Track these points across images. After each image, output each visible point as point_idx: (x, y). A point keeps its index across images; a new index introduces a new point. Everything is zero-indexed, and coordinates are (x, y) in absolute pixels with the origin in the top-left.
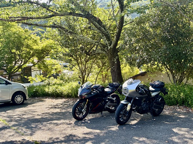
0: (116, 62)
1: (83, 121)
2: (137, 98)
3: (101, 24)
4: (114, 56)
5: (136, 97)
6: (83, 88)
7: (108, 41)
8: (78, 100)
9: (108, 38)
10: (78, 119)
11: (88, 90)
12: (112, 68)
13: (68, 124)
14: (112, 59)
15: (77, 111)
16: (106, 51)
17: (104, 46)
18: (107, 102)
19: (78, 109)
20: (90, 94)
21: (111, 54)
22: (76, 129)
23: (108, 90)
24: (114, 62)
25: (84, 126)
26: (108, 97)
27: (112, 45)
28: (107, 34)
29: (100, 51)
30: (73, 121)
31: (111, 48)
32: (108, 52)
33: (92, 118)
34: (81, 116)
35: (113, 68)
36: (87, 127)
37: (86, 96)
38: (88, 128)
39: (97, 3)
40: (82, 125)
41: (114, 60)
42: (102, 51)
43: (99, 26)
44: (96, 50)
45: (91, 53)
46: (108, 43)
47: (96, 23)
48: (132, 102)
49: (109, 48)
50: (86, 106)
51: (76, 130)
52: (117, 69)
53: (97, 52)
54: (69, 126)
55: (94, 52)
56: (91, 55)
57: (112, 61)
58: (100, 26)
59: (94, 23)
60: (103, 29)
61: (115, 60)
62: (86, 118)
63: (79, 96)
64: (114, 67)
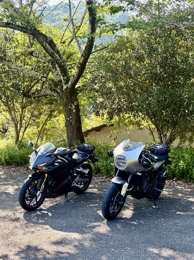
0: (74, 111)
1: (39, 213)
2: (140, 174)
3: (55, 48)
4: (72, 101)
5: (137, 172)
6: (39, 154)
7: (63, 76)
8: (30, 176)
9: (64, 71)
10: (29, 209)
11: (49, 157)
12: (68, 119)
13: (13, 220)
14: (68, 106)
15: (27, 195)
16: (58, 92)
17: (56, 84)
18: (76, 177)
19: (29, 190)
20: (52, 164)
21: (67, 98)
22: (33, 232)
23: (77, 157)
24: (71, 110)
25: (44, 224)
26: (77, 169)
27: (70, 83)
28: (63, 64)
29: (49, 92)
30: (20, 212)
31: (67, 87)
32: (62, 94)
33: (51, 205)
34: (33, 203)
35: (70, 120)
36: (51, 227)
37: (44, 168)
38: (54, 229)
39: (43, 15)
40: (41, 221)
41: (72, 107)
42: (51, 91)
43: (51, 51)
44: (41, 90)
45: (32, 95)
46: (64, 79)
47: (48, 46)
48: (129, 180)
49: (65, 87)
50: (43, 186)
51: (34, 235)
52: (76, 122)
53: (43, 93)
54: (17, 224)
55: (38, 93)
56: (32, 97)
57: (68, 108)
58: (53, 51)
59: (44, 44)
60: (57, 55)
61: (74, 107)
62: (42, 207)
63: (33, 168)
64: (71, 117)
